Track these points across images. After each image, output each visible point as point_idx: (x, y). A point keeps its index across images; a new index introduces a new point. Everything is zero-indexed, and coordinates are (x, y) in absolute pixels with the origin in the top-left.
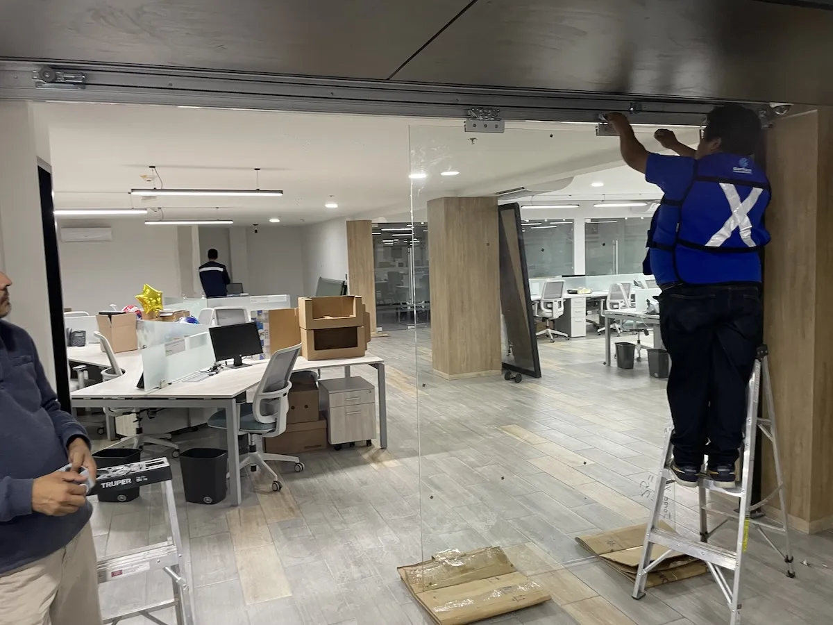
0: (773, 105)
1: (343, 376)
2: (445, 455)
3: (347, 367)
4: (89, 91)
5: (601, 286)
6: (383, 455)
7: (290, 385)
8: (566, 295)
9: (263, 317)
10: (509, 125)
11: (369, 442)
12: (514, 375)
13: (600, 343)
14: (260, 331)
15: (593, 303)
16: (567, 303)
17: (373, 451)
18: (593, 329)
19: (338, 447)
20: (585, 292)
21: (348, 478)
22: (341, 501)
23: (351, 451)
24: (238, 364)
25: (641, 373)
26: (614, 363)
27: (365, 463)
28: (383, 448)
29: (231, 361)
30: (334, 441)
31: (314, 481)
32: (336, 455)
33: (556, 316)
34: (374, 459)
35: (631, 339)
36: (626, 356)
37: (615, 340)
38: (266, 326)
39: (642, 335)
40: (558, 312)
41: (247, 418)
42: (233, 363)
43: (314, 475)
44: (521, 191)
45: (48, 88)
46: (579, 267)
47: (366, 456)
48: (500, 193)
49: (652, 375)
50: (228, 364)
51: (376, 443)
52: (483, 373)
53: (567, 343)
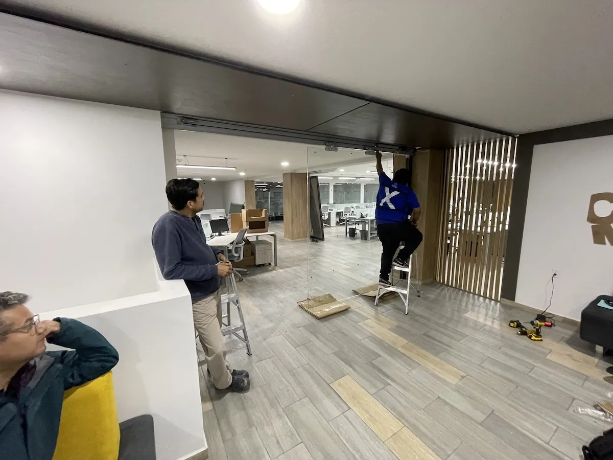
0: (417, 148)
1: (255, 240)
2: (299, 267)
3: (257, 236)
4: (198, 127)
5: (341, 208)
6: (277, 268)
7: (244, 243)
8: (329, 211)
9: (228, 217)
10: (340, 149)
11: (270, 264)
12: (315, 240)
13: (342, 229)
14: (227, 222)
15: (338, 214)
16: (329, 214)
17: (272, 267)
18: (338, 223)
19: (259, 266)
20: (335, 210)
21: (266, 276)
22: (267, 283)
23: (264, 267)
24: (220, 235)
25: (357, 238)
26: (348, 235)
27: (271, 271)
28: (276, 265)
29: (217, 234)
30: (258, 263)
31: (254, 277)
32: (258, 268)
33: (326, 219)
34: (274, 269)
35: (354, 227)
36: (352, 233)
37: (349, 227)
38: (229, 220)
39: (357, 225)
40: (326, 217)
41: (230, 254)
43: (253, 275)
44: (319, 172)
45: (182, 126)
46: (331, 201)
47: (270, 268)
48: (311, 172)
49: (362, 239)
51: (273, 264)
52: (303, 239)
53: (329, 228)
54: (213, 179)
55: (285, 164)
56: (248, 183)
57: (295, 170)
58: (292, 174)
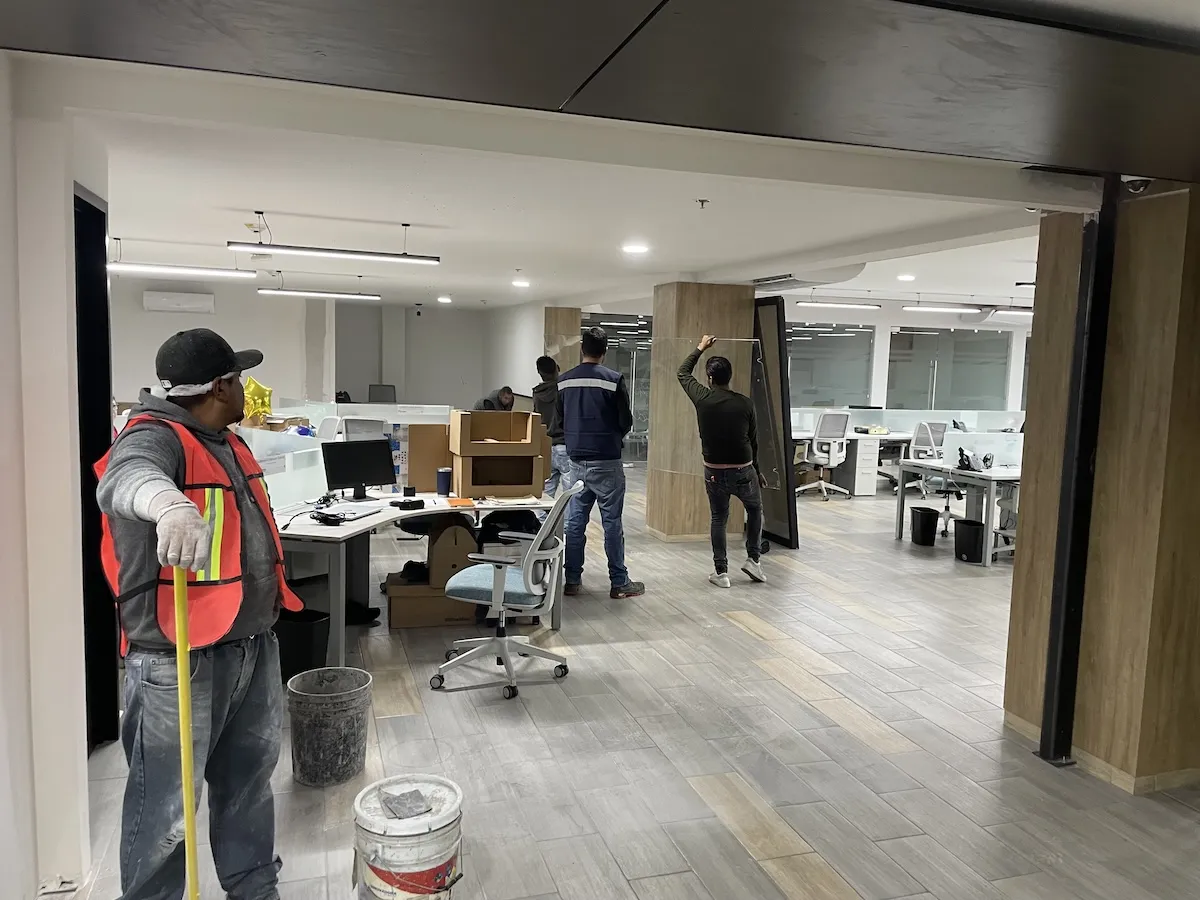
0: (1125, 178)
5: (905, 425)
6: (552, 638)
8: (851, 434)
9: (400, 433)
13: (889, 506)
14: (394, 453)
15: (890, 449)
16: (852, 445)
18: (888, 486)
20: (881, 432)
24: (360, 496)
25: (945, 552)
26: (907, 536)
28: (554, 629)
29: (350, 492)
33: (834, 464)
34: (539, 643)
36: (925, 526)
38: (404, 446)
39: (953, 500)
40: (837, 458)
42: (352, 494)
44: (786, 280)
46: (879, 395)
48: (758, 281)
49: (959, 557)
50: (346, 495)
51: (547, 625)
53: (847, 503)
54: (444, 300)
55: (636, 249)
56: (556, 317)
57: (695, 274)
58: (682, 287)
